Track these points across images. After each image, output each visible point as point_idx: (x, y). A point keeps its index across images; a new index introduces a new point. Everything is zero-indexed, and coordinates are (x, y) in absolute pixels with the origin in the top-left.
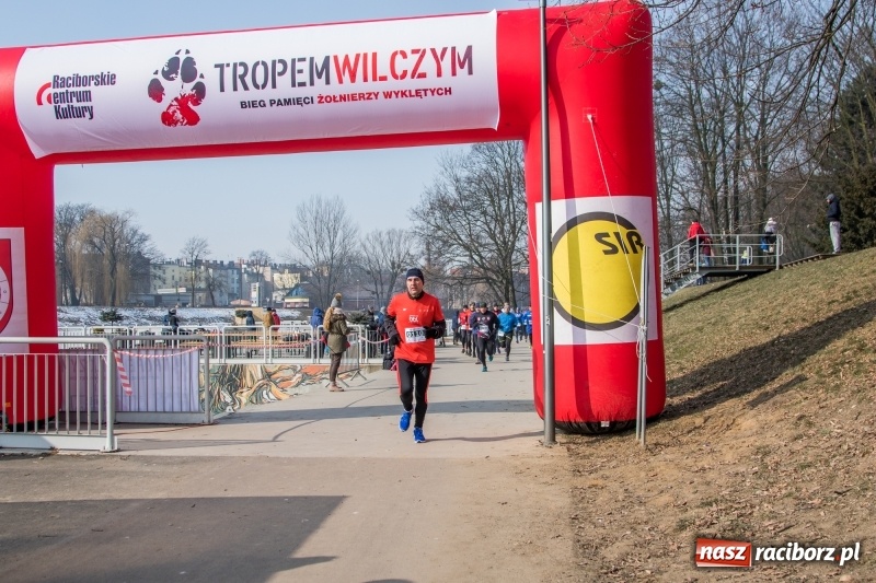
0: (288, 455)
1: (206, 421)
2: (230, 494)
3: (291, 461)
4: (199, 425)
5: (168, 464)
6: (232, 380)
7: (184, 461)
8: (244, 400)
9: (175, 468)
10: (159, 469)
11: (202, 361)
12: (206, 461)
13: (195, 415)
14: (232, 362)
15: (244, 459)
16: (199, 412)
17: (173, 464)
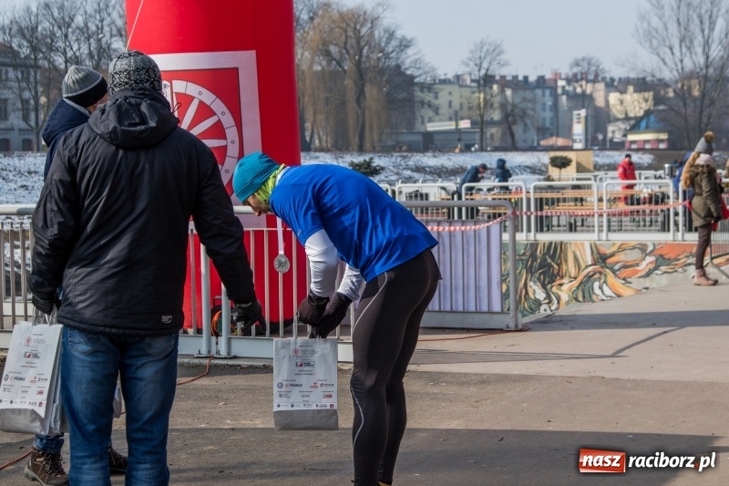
0: (632, 377)
1: (512, 326)
2: (551, 428)
3: (637, 384)
4: (501, 331)
5: (463, 384)
6: (546, 265)
7: (484, 380)
8: (565, 297)
9: (473, 389)
10: (451, 390)
11: (506, 237)
12: (515, 381)
13: (495, 317)
14: (545, 238)
15: (569, 380)
16: (502, 312)
17: (469, 384)
